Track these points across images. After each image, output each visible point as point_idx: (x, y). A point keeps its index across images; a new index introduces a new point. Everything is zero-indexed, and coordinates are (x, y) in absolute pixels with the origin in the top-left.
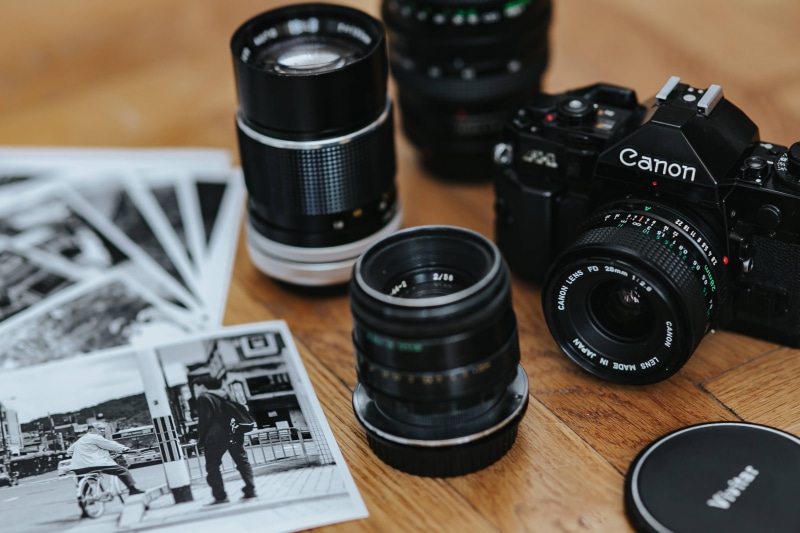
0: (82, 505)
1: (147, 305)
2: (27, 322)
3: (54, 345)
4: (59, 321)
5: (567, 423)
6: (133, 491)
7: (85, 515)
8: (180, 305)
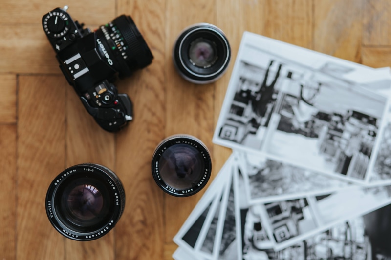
0: (318, 90)
1: (250, 177)
2: (292, 193)
3: (289, 175)
4: (281, 186)
5: (165, 35)
6: (302, 86)
7: (320, 84)
8: (240, 171)
